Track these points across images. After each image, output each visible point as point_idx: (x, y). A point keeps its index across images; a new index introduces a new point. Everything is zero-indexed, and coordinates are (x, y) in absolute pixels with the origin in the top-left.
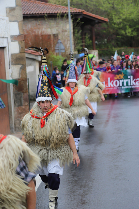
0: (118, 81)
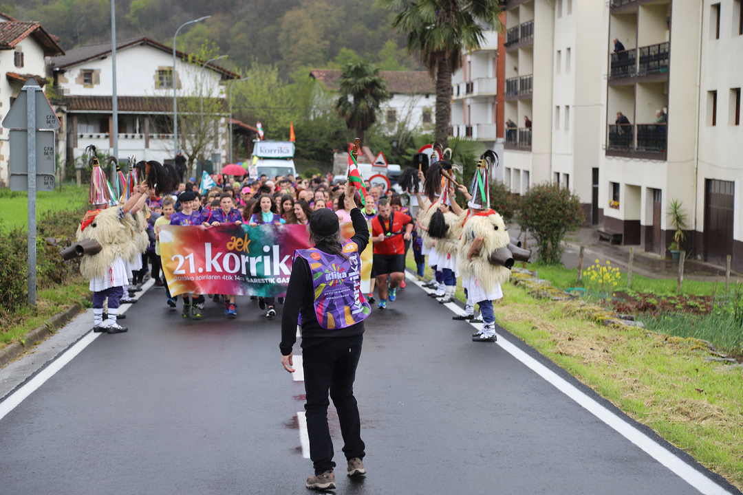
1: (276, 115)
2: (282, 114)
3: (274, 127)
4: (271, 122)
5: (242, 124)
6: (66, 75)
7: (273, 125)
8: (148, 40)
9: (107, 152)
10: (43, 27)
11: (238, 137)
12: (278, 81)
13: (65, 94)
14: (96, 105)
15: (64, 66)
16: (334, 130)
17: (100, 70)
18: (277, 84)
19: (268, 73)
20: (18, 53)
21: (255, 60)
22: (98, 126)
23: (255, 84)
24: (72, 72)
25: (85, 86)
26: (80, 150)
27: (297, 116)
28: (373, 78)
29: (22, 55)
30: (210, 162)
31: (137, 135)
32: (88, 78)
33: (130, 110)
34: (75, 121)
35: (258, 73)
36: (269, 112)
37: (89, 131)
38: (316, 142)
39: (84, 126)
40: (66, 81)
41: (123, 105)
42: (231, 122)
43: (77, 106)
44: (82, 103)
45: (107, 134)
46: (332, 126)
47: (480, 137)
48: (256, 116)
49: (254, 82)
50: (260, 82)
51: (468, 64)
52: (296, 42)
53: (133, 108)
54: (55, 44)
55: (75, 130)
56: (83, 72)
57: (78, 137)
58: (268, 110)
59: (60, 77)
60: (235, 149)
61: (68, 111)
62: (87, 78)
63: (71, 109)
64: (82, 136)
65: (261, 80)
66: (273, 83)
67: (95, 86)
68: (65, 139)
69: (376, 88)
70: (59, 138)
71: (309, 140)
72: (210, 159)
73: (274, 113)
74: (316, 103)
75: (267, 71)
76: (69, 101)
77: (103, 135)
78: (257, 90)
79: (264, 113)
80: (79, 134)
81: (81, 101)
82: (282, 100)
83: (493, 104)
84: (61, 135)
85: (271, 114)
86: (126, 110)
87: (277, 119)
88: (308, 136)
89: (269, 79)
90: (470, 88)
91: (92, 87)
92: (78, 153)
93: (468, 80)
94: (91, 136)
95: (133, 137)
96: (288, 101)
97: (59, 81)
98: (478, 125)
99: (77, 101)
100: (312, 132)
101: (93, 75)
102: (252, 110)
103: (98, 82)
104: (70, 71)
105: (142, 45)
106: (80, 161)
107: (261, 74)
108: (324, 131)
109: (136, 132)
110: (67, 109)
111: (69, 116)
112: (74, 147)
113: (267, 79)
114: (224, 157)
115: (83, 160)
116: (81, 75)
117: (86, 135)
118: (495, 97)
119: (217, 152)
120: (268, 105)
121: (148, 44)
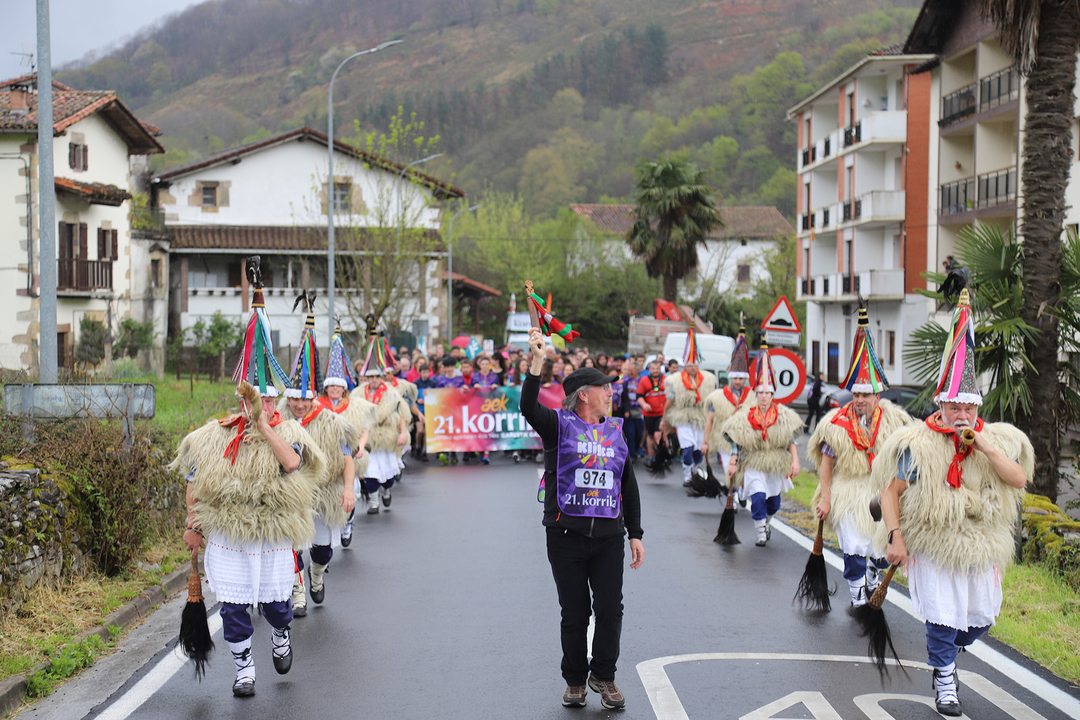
0: (490, 417)
1: (519, 268)
2: (529, 267)
3: (516, 287)
4: (512, 280)
5: (468, 281)
6: (173, 190)
7: (515, 283)
8: (310, 132)
9: (238, 319)
10: (121, 101)
11: (461, 300)
12: (523, 217)
13: (167, 223)
14: (221, 241)
15: (168, 176)
16: (609, 291)
17: (229, 183)
18: (522, 222)
19: (508, 206)
20: (76, 146)
21: (488, 186)
22: (225, 277)
23: (489, 221)
24: (182, 187)
25: (204, 209)
26: (192, 315)
27: (552, 269)
28: (694, 187)
29: (85, 149)
30: (410, 334)
31: (289, 290)
32: (210, 194)
33: (277, 248)
34: (184, 266)
35: (492, 206)
36: (509, 265)
37: (208, 283)
38: (580, 310)
39: (200, 276)
40: (173, 201)
41: (267, 240)
42: (451, 276)
43: (188, 241)
44: (197, 237)
45: (238, 289)
46: (604, 286)
47: (875, 292)
48: (490, 269)
49: (487, 218)
50: (496, 219)
51: (846, 172)
52: (542, 188)
53: (283, 244)
54: (146, 133)
55: (183, 281)
56: (202, 186)
57: (190, 293)
58: (507, 260)
59: (162, 194)
60: (456, 318)
61: (172, 251)
62: (208, 197)
63: (177, 246)
64: (195, 293)
65: (497, 215)
66: (515, 220)
67: (222, 209)
68: (167, 297)
69: (699, 205)
70: (154, 296)
71: (569, 307)
72: (410, 329)
73: (516, 265)
74: (581, 251)
75: (507, 202)
76: (173, 234)
77: (231, 291)
78: (491, 230)
79: (503, 266)
80: (191, 289)
81: (195, 233)
82: (529, 246)
83: (897, 237)
84: (158, 291)
85: (513, 267)
86: (270, 248)
87: (520, 275)
88: (568, 300)
89: (510, 214)
90: (851, 210)
91: (216, 211)
92: (187, 321)
93: (846, 198)
94: (211, 293)
95: (282, 293)
96: (538, 248)
97: (161, 201)
98: (871, 271)
99: (189, 233)
100: (573, 295)
101: (219, 191)
102: (483, 261)
103: (226, 202)
104: (179, 184)
105: (300, 140)
106: (190, 334)
107: (498, 206)
108: (592, 293)
109: (286, 285)
110: (171, 247)
111: (174, 258)
112: (182, 311)
113: (506, 214)
114: (435, 327)
115: (196, 333)
116: (197, 191)
117: (202, 290)
118: (901, 224)
119: (423, 317)
120: (508, 253)
121: (310, 139)
